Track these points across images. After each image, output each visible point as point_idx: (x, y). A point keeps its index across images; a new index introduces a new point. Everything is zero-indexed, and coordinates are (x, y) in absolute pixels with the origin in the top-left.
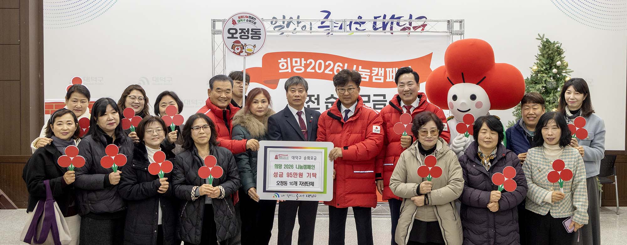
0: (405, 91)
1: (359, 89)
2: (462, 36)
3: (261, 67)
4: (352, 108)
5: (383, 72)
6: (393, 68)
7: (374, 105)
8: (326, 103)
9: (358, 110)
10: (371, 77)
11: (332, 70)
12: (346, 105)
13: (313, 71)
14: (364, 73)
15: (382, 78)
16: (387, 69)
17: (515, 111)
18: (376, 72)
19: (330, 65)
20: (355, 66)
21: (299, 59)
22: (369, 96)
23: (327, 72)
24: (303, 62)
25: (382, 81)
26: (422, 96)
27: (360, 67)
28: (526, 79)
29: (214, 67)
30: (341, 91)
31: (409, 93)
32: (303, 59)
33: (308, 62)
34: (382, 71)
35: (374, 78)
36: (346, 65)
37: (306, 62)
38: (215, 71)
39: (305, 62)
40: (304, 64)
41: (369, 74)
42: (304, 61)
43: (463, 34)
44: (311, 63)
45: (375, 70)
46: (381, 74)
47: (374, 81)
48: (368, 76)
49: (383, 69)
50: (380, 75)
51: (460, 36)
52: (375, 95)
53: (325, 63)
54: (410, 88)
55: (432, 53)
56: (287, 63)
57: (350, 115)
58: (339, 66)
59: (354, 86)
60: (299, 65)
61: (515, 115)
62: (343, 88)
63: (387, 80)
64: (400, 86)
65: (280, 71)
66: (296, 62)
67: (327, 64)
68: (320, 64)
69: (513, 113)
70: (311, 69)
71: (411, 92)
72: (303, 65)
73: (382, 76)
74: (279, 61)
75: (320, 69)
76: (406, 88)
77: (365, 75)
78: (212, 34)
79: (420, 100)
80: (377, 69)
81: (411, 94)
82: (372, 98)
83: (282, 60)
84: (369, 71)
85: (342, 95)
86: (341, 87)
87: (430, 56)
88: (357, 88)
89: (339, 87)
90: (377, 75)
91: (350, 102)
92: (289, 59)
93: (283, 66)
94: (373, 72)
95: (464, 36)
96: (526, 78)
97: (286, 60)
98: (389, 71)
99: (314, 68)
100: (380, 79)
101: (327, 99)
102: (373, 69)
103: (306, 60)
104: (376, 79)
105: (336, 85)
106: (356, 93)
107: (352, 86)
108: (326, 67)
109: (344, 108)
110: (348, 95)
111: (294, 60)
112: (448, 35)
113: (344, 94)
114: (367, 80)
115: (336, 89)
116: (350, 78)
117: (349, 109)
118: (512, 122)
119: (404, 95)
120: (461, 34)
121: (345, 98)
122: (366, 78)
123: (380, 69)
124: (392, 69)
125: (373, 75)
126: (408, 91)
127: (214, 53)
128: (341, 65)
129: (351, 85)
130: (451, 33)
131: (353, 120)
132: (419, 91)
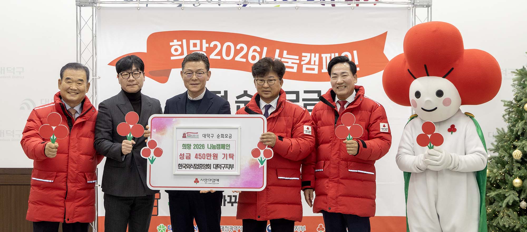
0: (338, 84)
1: (281, 82)
2: (430, 8)
3: (146, 52)
4: (274, 103)
5: (317, 59)
6: (332, 54)
7: (305, 105)
8: (237, 102)
9: (280, 104)
10: (300, 67)
11: (246, 56)
12: (266, 100)
13: (219, 57)
14: (290, 61)
15: (316, 68)
16: (323, 55)
17: (506, 115)
18: (307, 60)
19: (242, 49)
20: (278, 51)
21: (199, 41)
22: (297, 93)
23: (238, 58)
24: (205, 45)
25: (316, 72)
26: (359, 90)
27: (285, 52)
28: (522, 70)
29: (80, 52)
30: (260, 82)
31: (343, 86)
32: (204, 41)
33: (212, 45)
34: (315, 58)
35: (305, 67)
36: (265, 49)
37: (209, 45)
38: (82, 58)
39: (207, 45)
40: (206, 47)
41: (298, 62)
42: (206, 43)
43: (430, 6)
44: (216, 46)
45: (306, 56)
46: (315, 61)
47: (304, 71)
48: (297, 65)
49: (317, 55)
50: (313, 64)
51: (427, 8)
52: (306, 92)
53: (235, 47)
54: (344, 80)
55: (387, 32)
56: (181, 46)
57: (270, 111)
58: (255, 51)
59: (276, 77)
60: (199, 49)
61: (506, 120)
62: (262, 79)
63: (323, 71)
64: (333, 77)
65: (172, 58)
66: (195, 45)
67: (238, 47)
68: (229, 48)
69: (503, 116)
70: (216, 55)
71: (344, 85)
72: (204, 49)
73: (316, 64)
74: (171, 44)
75: (228, 55)
76: (340, 80)
77: (292, 63)
78: (77, 5)
79: (356, 95)
80: (308, 55)
81: (346, 87)
82: (303, 96)
83: (175, 42)
84: (297, 57)
85: (260, 87)
86: (260, 77)
87: (383, 36)
88: (279, 80)
89: (257, 77)
90: (309, 63)
91: (269, 95)
92: (184, 41)
93: (176, 50)
94: (303, 58)
95: (431, 9)
96: (522, 68)
97: (180, 43)
98: (326, 57)
99: (220, 53)
100: (313, 69)
101: (238, 97)
102: (304, 54)
103: (208, 42)
104: (307, 69)
105: (254, 75)
106: (278, 86)
107: (274, 77)
108: (237, 52)
109: (263, 104)
110: (268, 87)
111: (192, 42)
112: (408, 7)
113: (264, 86)
114: (295, 70)
115: (254, 80)
116: (271, 67)
117: (271, 104)
118: (501, 129)
119: (338, 88)
120: (428, 6)
121: (263, 91)
122: (292, 68)
123: (313, 55)
124: (330, 54)
125: (302, 63)
126: (342, 84)
127: (80, 33)
128: (258, 49)
129: (272, 75)
130: (414, 4)
131: (274, 116)
132: (355, 84)
